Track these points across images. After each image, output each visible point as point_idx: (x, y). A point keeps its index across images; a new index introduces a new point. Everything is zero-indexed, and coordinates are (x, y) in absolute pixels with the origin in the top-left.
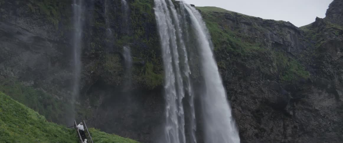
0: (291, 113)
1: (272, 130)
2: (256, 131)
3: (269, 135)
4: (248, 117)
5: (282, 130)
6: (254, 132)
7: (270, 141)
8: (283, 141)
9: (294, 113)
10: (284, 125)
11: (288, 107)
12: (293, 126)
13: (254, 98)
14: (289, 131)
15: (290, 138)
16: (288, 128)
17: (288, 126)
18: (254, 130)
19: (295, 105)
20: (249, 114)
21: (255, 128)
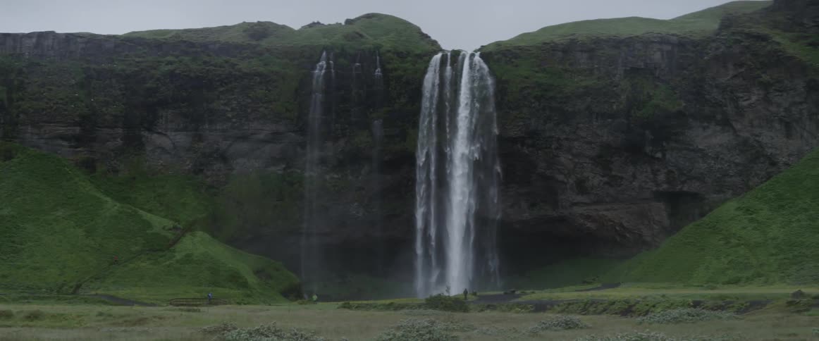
0: (659, 155)
1: (634, 177)
2: (605, 179)
3: (631, 183)
4: (585, 165)
5: (652, 176)
6: (601, 181)
7: (633, 189)
8: (654, 189)
9: (664, 155)
10: (652, 170)
11: (648, 149)
12: (666, 171)
13: (590, 143)
14: (662, 177)
15: (665, 186)
16: (659, 173)
17: (659, 171)
18: (601, 178)
19: (664, 144)
20: (588, 161)
21: (603, 176)
